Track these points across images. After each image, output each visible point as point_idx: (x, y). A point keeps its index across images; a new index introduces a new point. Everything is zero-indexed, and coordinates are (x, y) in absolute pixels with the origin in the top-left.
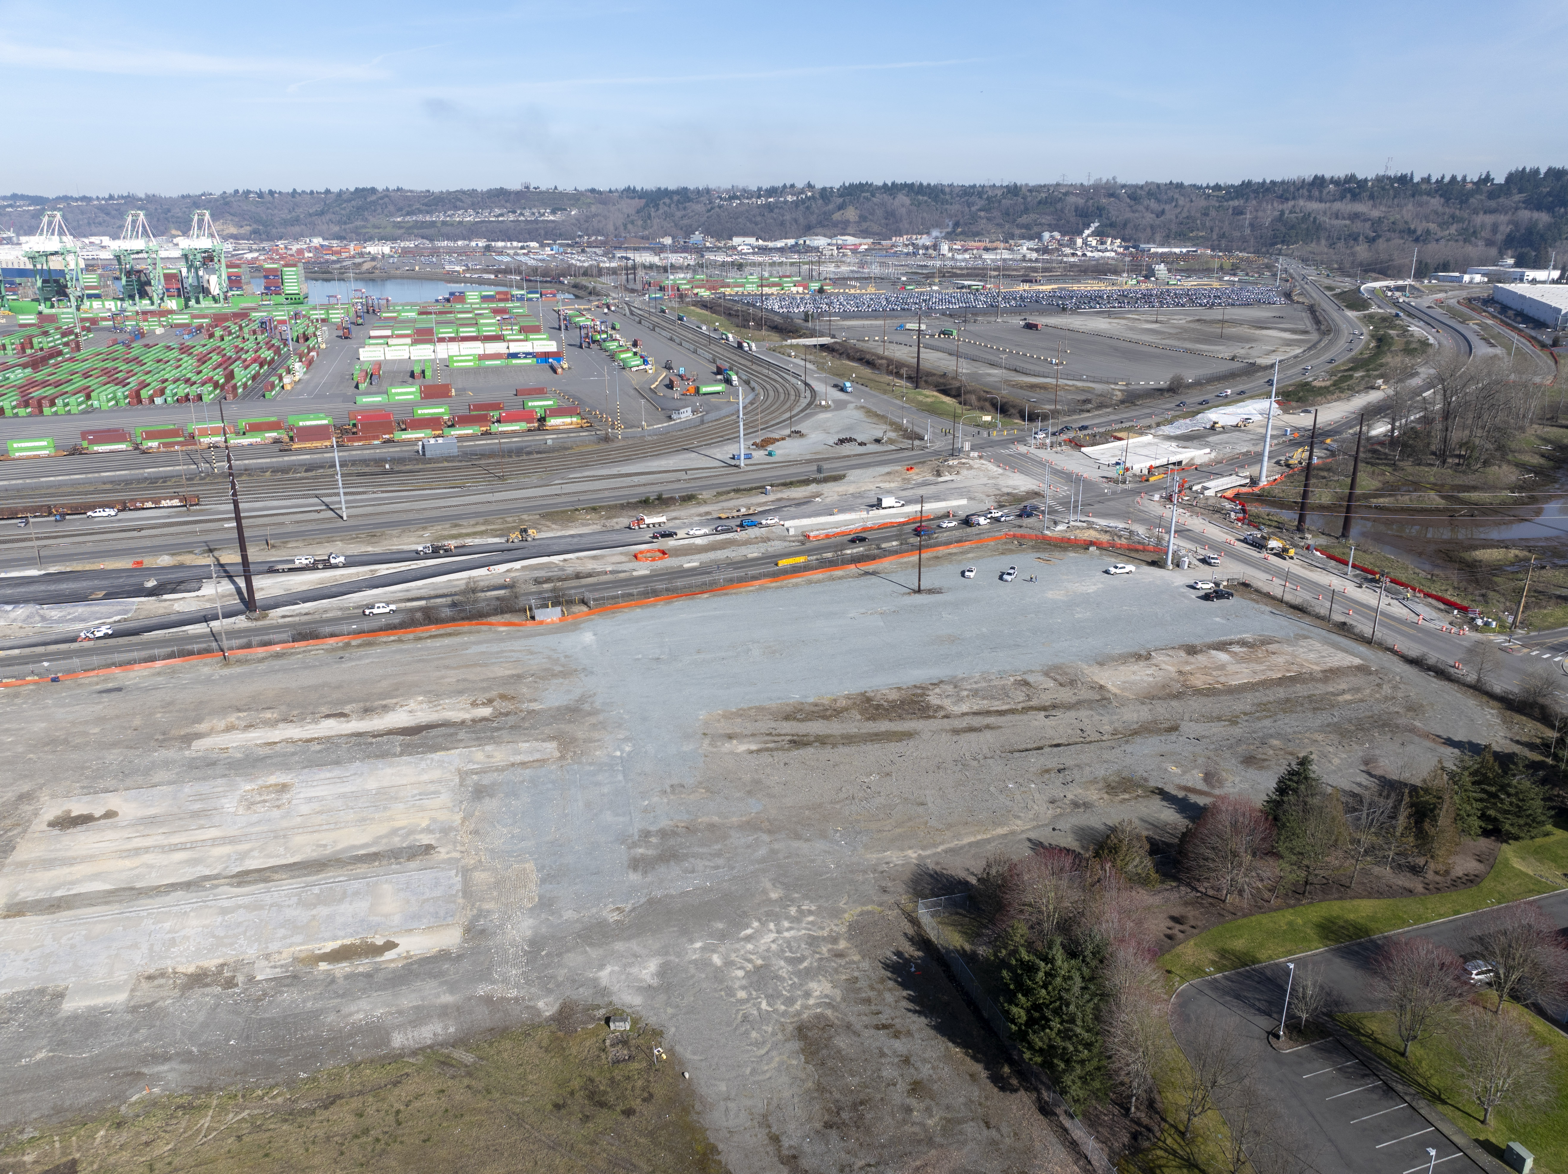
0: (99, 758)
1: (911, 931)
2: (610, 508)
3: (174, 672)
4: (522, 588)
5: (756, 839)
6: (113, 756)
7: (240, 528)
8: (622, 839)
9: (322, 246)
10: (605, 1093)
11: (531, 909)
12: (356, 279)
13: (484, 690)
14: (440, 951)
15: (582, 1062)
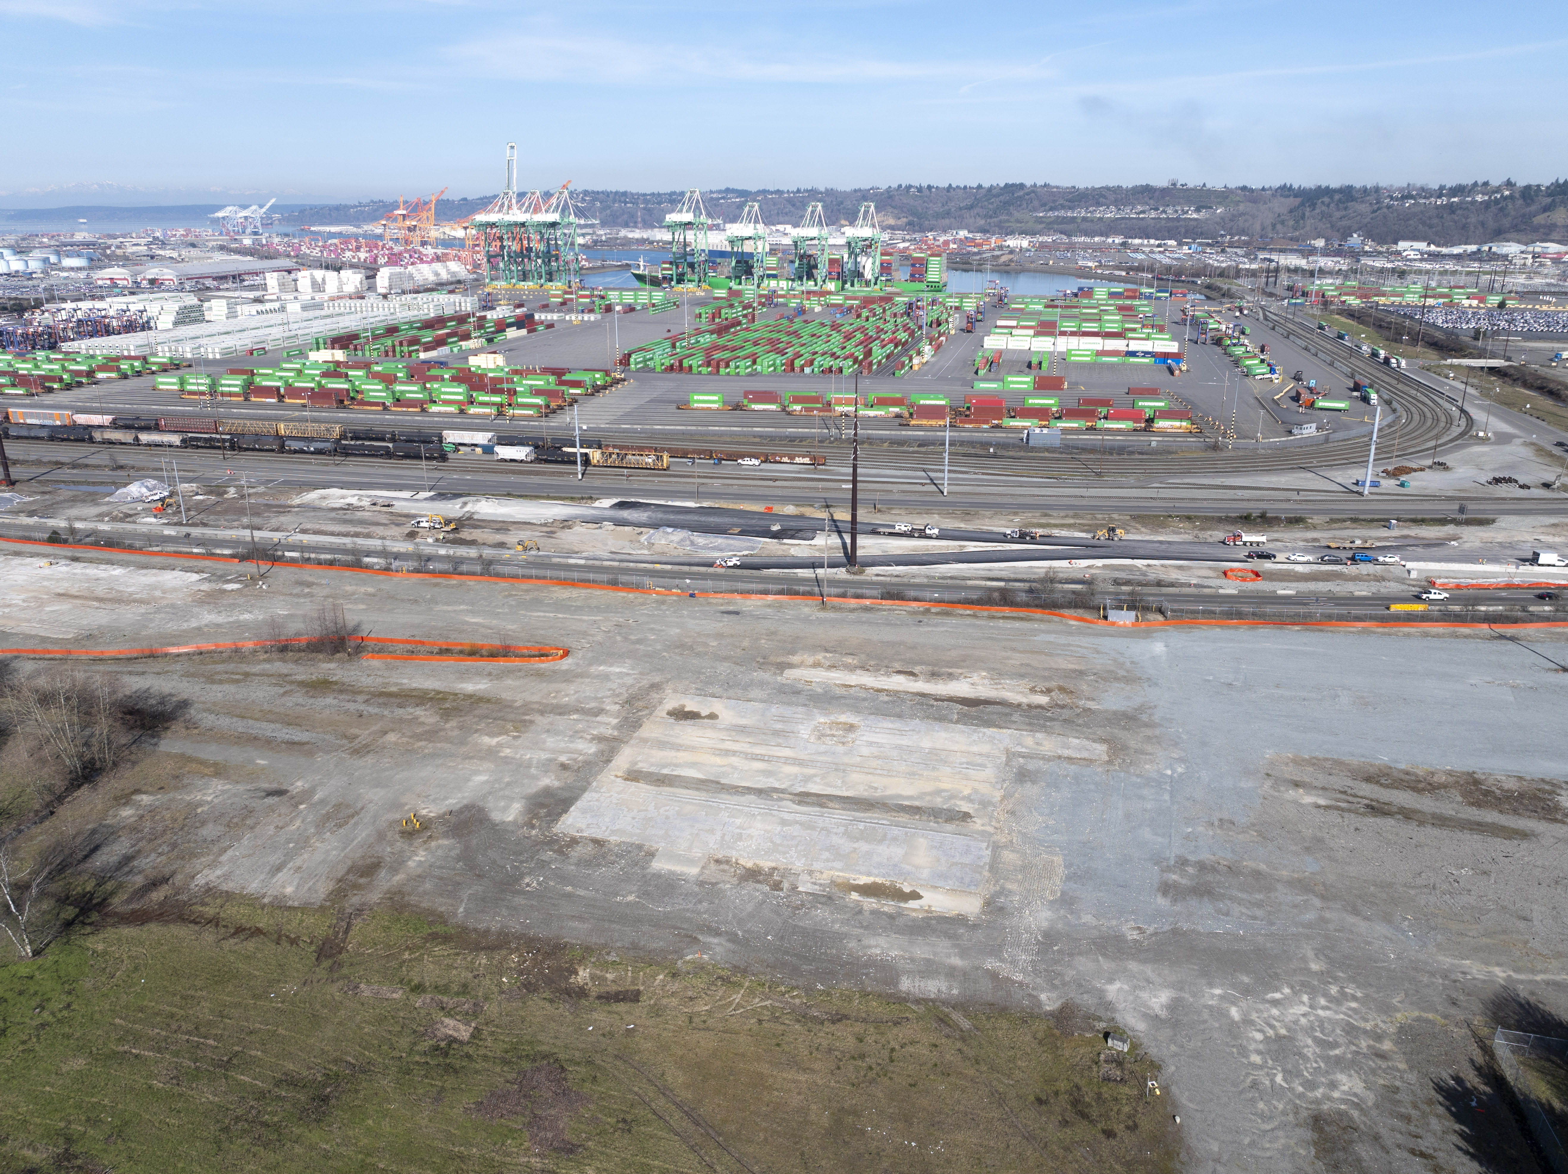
0: (713, 667)
1: (1480, 1059)
2: (1207, 519)
3: (781, 607)
4: (1100, 586)
5: (1306, 901)
6: (723, 668)
7: (854, 490)
8: (1157, 860)
9: (966, 238)
10: (1089, 1105)
11: (1051, 902)
12: (992, 271)
13: (1045, 678)
14: (959, 915)
15: (1073, 1067)
